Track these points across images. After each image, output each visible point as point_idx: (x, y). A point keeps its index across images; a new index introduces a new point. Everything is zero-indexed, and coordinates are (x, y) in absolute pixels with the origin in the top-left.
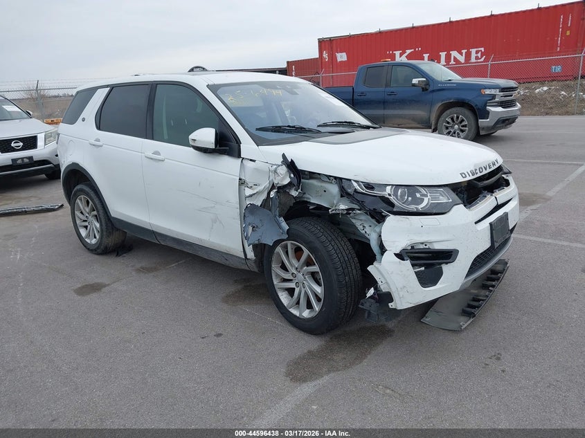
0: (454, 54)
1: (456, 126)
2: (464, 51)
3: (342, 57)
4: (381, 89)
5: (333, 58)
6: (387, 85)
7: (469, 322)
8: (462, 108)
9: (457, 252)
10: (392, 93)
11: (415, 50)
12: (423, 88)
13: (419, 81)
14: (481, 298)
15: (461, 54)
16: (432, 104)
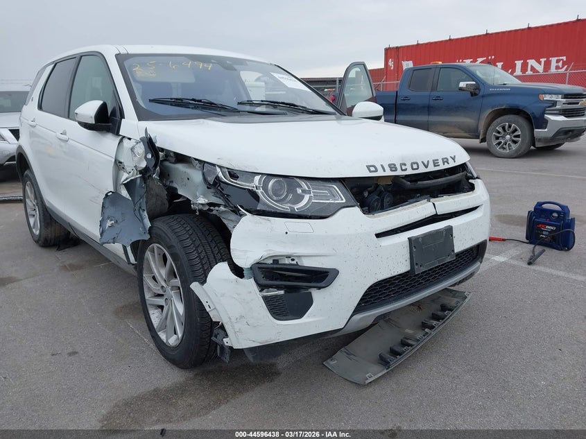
0: (532, 62)
1: (508, 136)
2: (543, 60)
3: (408, 65)
4: (427, 93)
5: (398, 66)
6: (432, 90)
7: (380, 375)
8: (517, 116)
9: (336, 272)
10: (438, 98)
11: (488, 58)
12: (471, 93)
13: (467, 85)
14: (410, 342)
15: (540, 63)
16: (481, 111)
